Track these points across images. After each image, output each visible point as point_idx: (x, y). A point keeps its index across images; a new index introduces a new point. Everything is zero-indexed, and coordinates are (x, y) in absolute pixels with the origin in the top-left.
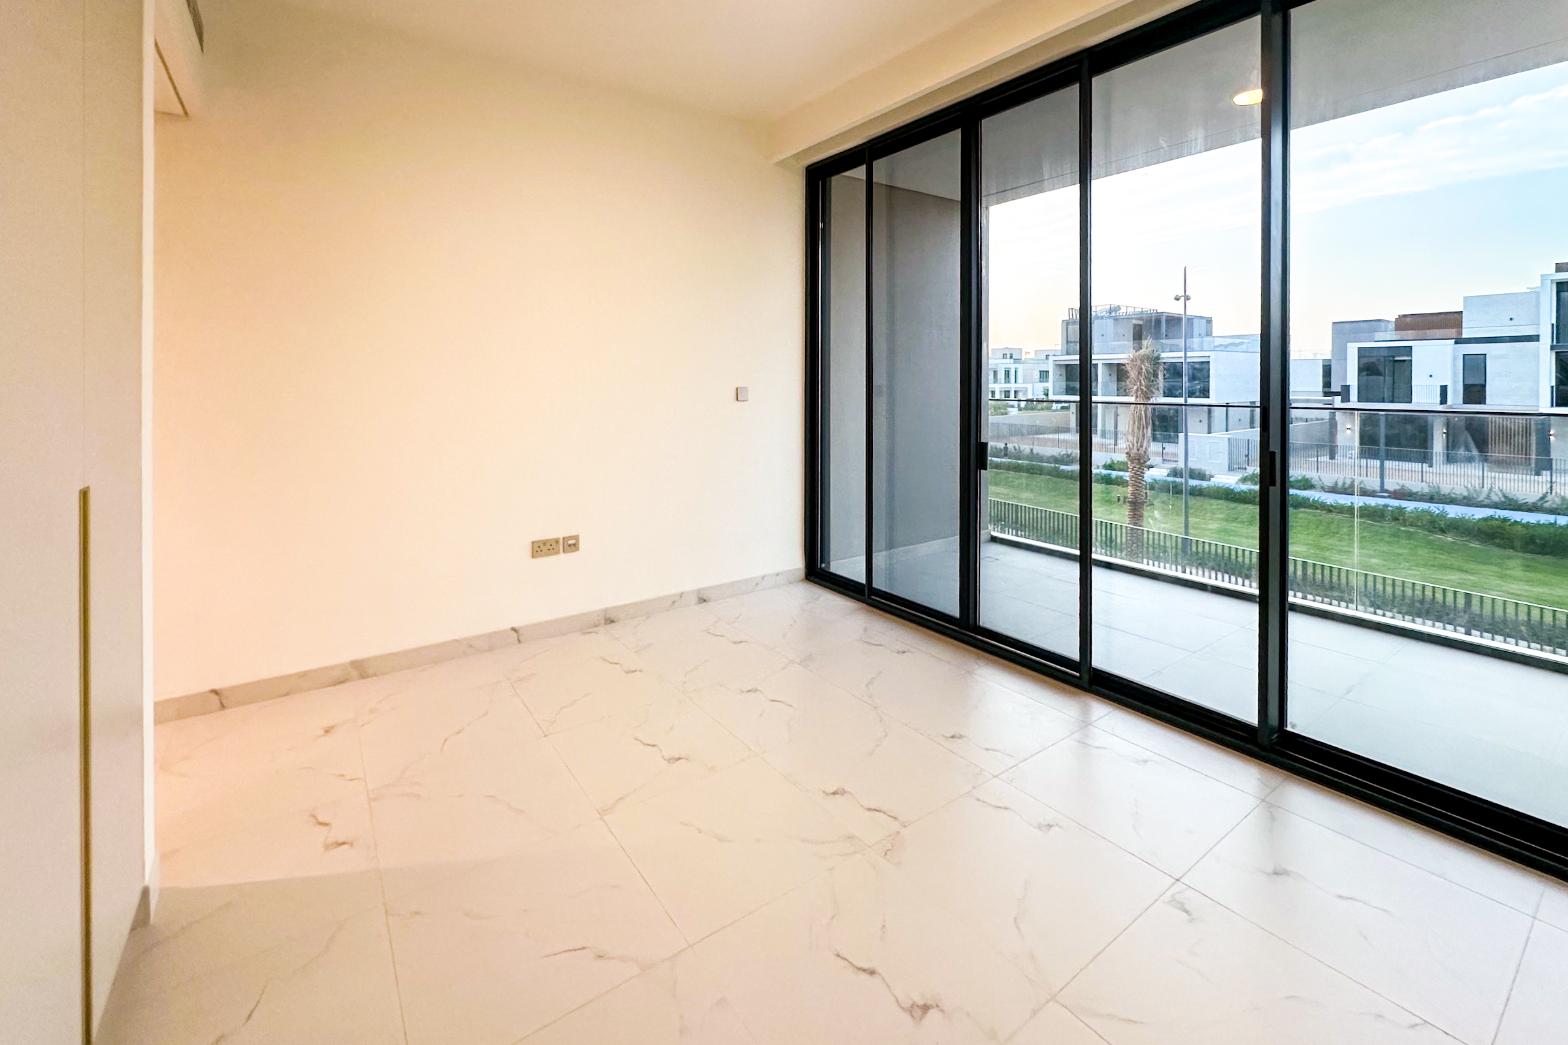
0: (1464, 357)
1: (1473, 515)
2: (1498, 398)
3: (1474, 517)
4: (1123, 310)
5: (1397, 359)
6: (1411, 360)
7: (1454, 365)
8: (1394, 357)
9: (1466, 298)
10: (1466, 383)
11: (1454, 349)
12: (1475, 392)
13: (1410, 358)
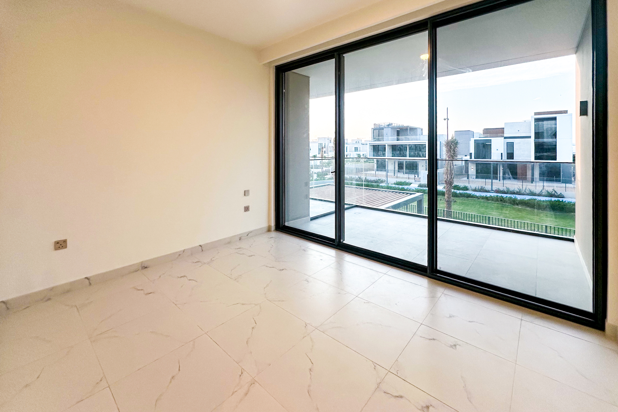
0: (507, 143)
1: (525, 198)
2: (518, 158)
3: (526, 199)
4: (393, 125)
5: (486, 144)
6: (491, 144)
7: (504, 146)
8: (485, 143)
9: (505, 123)
10: (508, 152)
11: (504, 141)
12: (510, 155)
13: (490, 144)
